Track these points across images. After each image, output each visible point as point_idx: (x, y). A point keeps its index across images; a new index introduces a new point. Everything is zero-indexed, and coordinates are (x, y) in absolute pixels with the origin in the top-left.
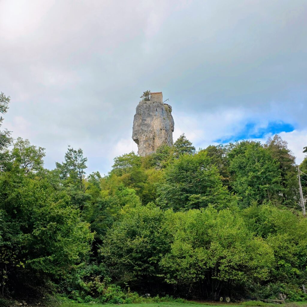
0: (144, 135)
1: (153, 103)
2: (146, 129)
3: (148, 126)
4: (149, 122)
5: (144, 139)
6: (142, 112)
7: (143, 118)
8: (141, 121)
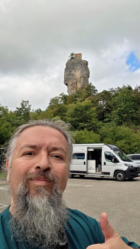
0: (71, 81)
1: (76, 60)
2: (72, 78)
3: (73, 75)
4: (74, 73)
5: (71, 84)
6: (69, 67)
7: (70, 70)
8: (69, 72)
